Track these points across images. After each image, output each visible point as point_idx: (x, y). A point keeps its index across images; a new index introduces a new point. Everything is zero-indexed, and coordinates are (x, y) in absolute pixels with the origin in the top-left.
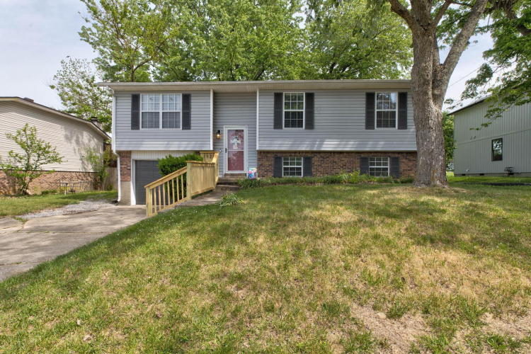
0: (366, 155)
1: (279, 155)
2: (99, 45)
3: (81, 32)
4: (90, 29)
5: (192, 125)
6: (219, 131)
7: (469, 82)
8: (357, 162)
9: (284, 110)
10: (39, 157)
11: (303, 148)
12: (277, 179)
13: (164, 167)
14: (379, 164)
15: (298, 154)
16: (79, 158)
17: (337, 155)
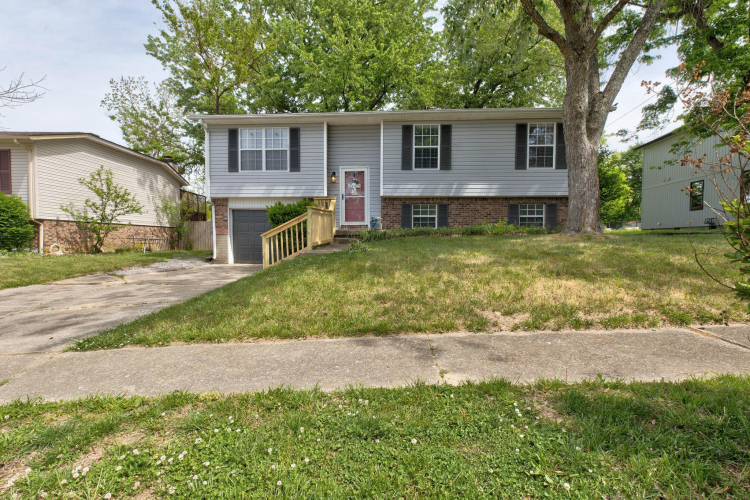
0: (516, 202)
1: (407, 202)
2: (169, 60)
3: (148, 43)
4: (158, 39)
5: (302, 165)
6: (334, 173)
7: (646, 109)
8: (505, 210)
9: (414, 147)
10: (116, 206)
11: (438, 194)
12: (406, 229)
13: (275, 215)
14: (532, 213)
15: (431, 201)
16: (153, 208)
17: (479, 202)
